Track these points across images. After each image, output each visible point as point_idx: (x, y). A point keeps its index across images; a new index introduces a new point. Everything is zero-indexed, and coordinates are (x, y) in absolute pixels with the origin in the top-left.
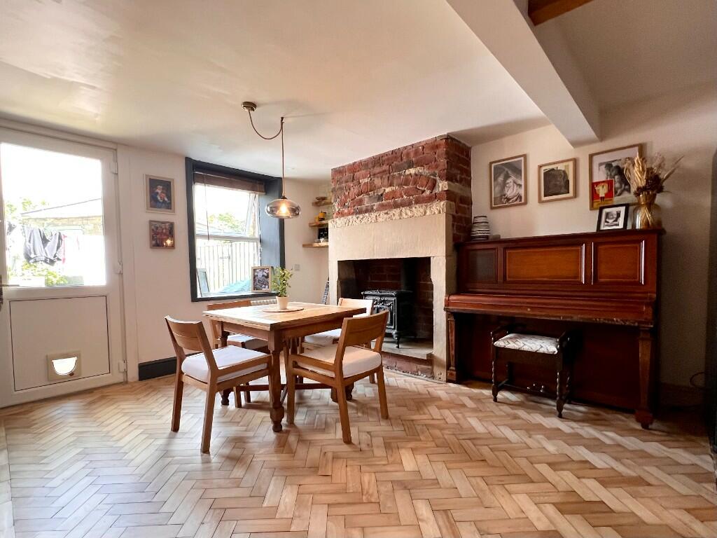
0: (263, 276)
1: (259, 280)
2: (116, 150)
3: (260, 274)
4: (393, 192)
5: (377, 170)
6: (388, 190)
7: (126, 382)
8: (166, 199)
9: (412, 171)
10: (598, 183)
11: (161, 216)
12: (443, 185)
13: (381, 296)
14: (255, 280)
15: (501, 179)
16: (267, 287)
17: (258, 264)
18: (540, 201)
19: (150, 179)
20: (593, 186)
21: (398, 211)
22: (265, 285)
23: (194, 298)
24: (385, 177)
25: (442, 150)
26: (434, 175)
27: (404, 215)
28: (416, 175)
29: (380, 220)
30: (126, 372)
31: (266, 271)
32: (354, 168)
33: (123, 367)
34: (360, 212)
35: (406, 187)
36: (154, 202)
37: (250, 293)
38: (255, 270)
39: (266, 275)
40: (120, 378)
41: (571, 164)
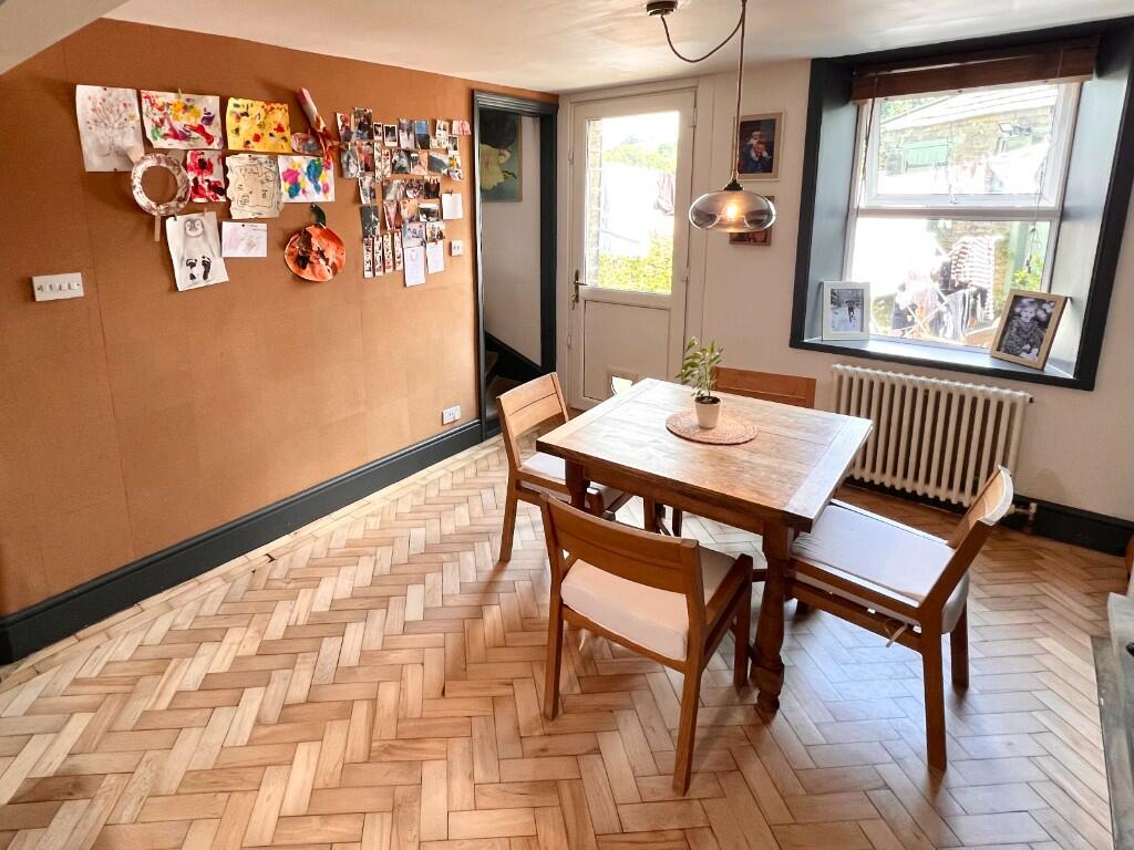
0: (1036, 319)
1: (1019, 330)
2: (697, 88)
3: (1027, 314)
14: (1008, 326)
16: (1035, 350)
22: (1032, 346)
31: (1045, 306)
36: (742, 163)
37: (986, 362)
38: (1017, 299)
39: (1042, 316)
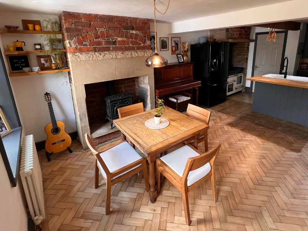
4: (123, 41)
5: (111, 25)
6: (119, 39)
9: (134, 32)
10: (173, 47)
12: (148, 42)
18: (161, 50)
20: (172, 47)
24: (117, 31)
25: (148, 26)
26: (145, 37)
27: (133, 55)
28: (136, 34)
32: (91, 18)
35: (131, 40)
41: (167, 39)
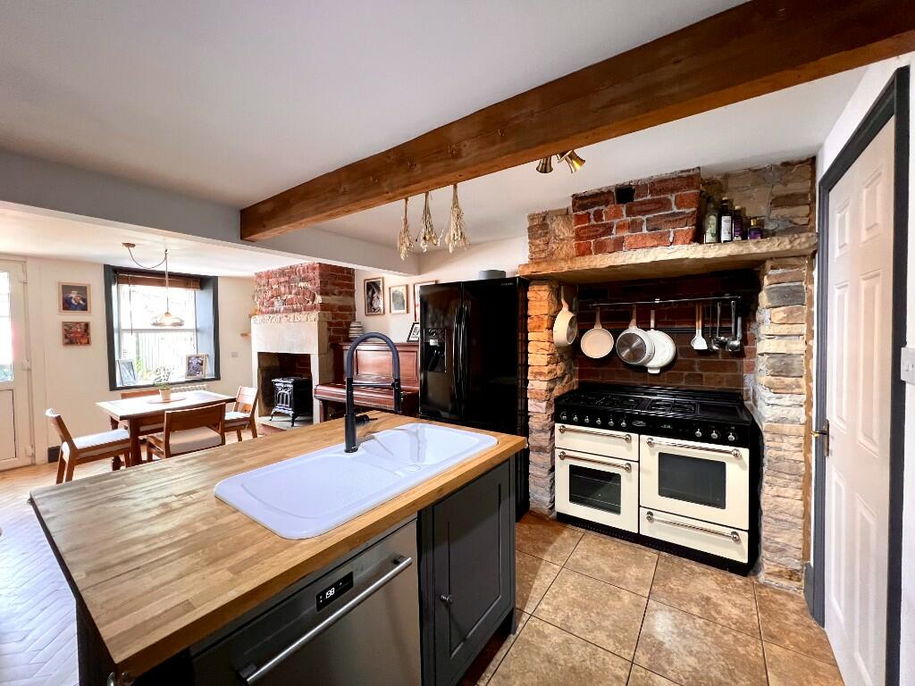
0: (198, 363)
1: (194, 366)
2: (25, 262)
3: (194, 362)
4: (292, 299)
5: (282, 280)
6: (289, 297)
7: (33, 465)
8: (81, 302)
9: (302, 284)
11: (75, 317)
12: (319, 299)
13: (285, 383)
14: (189, 368)
15: (370, 293)
16: (201, 373)
17: (193, 352)
19: (63, 286)
21: (293, 315)
22: (199, 371)
23: (113, 387)
24: (287, 285)
25: (317, 272)
26: (314, 290)
27: (296, 319)
28: (304, 288)
29: (283, 321)
30: (33, 456)
31: (200, 359)
32: (269, 275)
33: (30, 451)
34: (273, 312)
35: (298, 297)
36: (67, 305)
37: (182, 380)
38: (190, 358)
39: (200, 362)
40: (28, 461)
41: (404, 288)
